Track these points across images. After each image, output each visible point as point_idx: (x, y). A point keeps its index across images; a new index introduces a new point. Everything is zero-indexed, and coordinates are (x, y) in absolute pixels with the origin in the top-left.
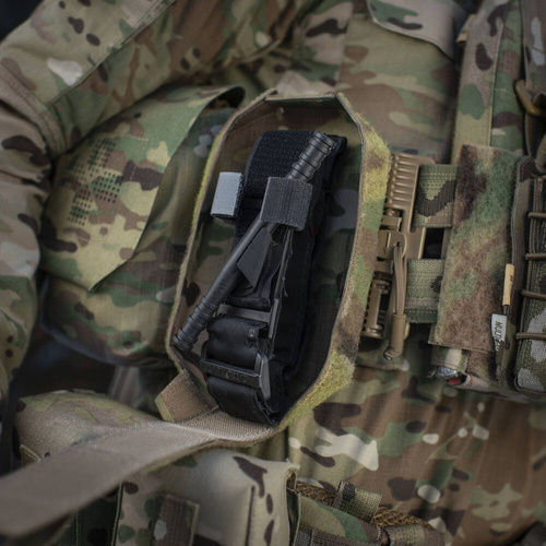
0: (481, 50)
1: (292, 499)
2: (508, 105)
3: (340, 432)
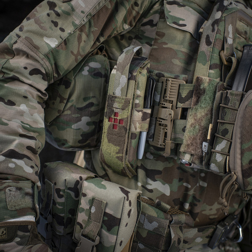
0: (208, 37)
1: (139, 204)
2: (216, 61)
3: (155, 180)
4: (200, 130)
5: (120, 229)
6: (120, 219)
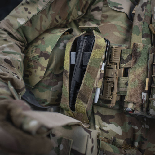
0: (139, 15)
2: (147, 31)
3: (109, 123)
4: (139, 83)
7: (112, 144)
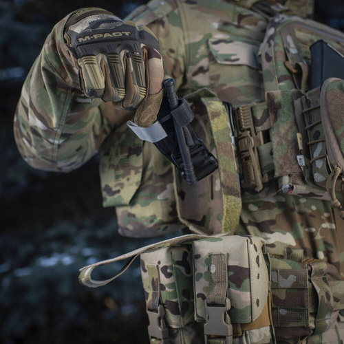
5: (252, 282)
6: (249, 269)
7: (288, 259)
